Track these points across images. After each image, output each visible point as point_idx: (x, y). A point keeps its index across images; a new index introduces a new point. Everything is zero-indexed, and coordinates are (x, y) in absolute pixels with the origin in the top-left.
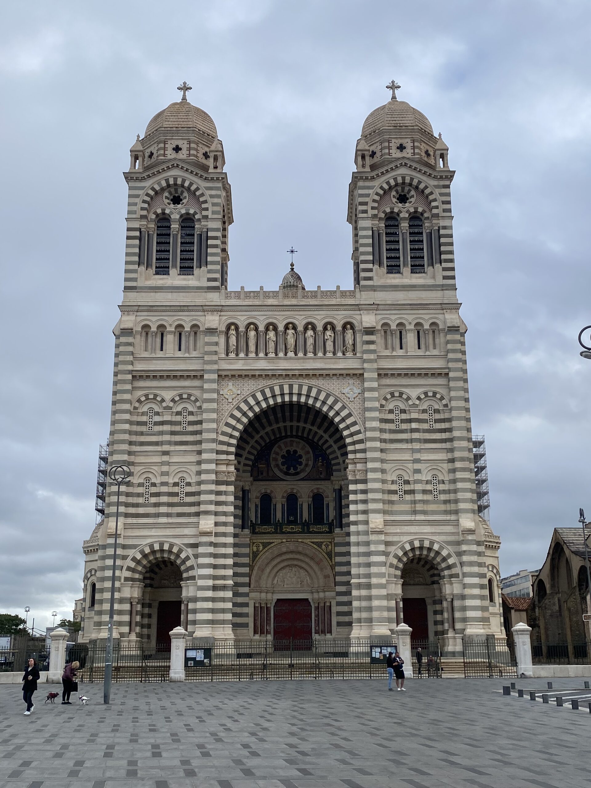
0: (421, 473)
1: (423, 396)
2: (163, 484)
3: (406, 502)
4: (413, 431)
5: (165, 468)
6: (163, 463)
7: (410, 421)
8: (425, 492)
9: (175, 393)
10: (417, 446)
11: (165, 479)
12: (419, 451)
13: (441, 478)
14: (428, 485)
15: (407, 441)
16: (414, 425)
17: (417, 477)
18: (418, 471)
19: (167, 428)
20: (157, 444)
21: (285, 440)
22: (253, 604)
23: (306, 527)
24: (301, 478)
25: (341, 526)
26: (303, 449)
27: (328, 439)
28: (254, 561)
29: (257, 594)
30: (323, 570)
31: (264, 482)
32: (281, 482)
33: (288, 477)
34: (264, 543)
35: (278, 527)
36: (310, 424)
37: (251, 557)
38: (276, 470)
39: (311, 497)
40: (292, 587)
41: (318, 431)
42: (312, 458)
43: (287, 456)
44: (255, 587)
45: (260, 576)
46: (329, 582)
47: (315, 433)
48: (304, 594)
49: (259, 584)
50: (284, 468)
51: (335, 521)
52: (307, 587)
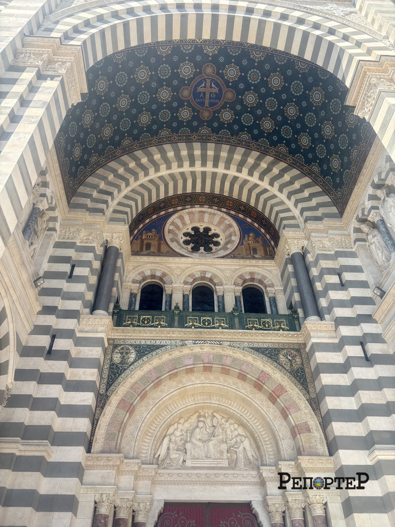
21: (190, 210)
22: (93, 504)
23: (237, 320)
24: (219, 256)
25: (320, 314)
26: (220, 223)
27: (269, 187)
28: (111, 385)
29: (109, 472)
30: (288, 413)
31: (152, 259)
32: (183, 259)
33: (196, 255)
34: (140, 347)
35: (177, 318)
36: (236, 167)
37: (105, 376)
38: (174, 245)
39: (240, 285)
40: (206, 465)
41: (249, 178)
42: (238, 233)
43: (193, 233)
44: (102, 452)
45: (123, 422)
46: (310, 444)
47: (243, 181)
48: (240, 487)
49: (117, 443)
50: (188, 248)
51: (300, 310)
52: (245, 466)
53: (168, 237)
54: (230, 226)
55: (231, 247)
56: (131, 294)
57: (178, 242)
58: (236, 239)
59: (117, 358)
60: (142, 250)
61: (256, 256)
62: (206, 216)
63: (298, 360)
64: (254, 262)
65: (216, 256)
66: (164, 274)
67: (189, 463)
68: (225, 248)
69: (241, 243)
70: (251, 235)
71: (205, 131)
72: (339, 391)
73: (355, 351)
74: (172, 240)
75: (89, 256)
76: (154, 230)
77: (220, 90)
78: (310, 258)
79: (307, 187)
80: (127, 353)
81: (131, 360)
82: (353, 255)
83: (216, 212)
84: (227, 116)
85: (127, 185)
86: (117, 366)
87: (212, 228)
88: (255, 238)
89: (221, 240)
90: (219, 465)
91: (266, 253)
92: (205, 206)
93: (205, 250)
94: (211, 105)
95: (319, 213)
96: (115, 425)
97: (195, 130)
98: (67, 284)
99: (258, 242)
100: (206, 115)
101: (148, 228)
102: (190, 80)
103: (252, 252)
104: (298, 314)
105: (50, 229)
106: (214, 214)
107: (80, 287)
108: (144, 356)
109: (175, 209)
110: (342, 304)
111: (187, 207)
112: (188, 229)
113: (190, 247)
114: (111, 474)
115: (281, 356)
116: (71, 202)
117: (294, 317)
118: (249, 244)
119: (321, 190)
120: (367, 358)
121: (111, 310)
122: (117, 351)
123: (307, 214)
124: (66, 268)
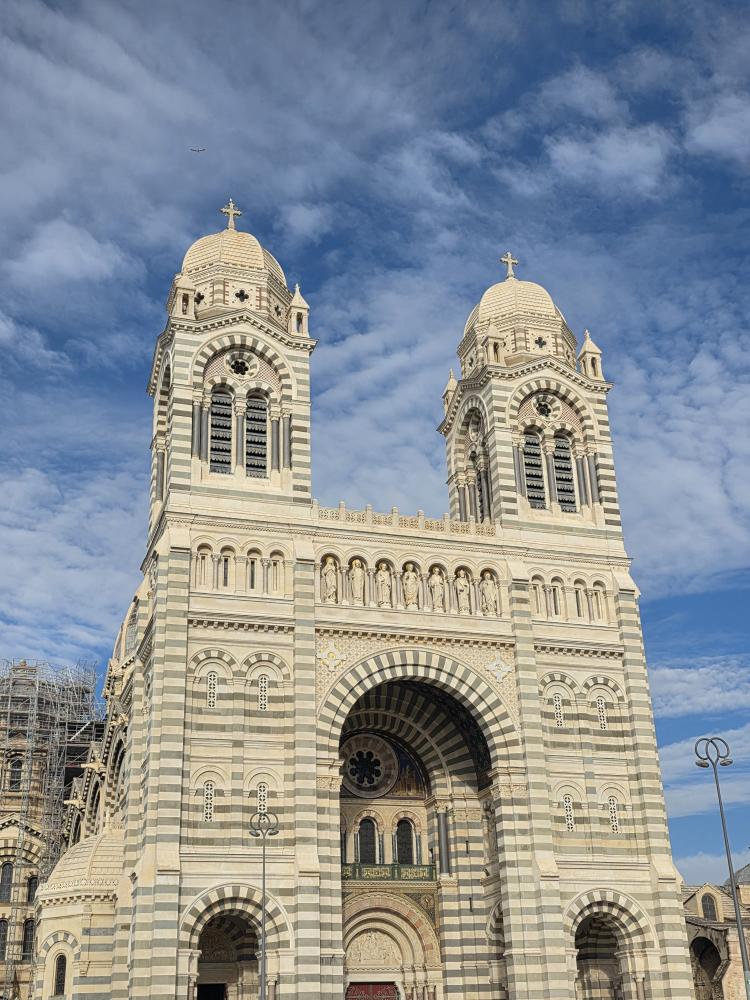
0: (595, 793)
1: (591, 683)
2: (236, 792)
3: (578, 835)
4: (581, 731)
5: (238, 768)
6: (235, 760)
7: (578, 717)
8: (602, 821)
9: (251, 651)
10: (589, 754)
11: (238, 785)
12: (590, 761)
13: (621, 801)
14: (606, 811)
15: (573, 746)
16: (583, 724)
17: (592, 798)
18: (591, 790)
19: (239, 704)
20: (223, 728)
21: (357, 736)
24: (381, 794)
25: (449, 871)
26: (382, 751)
27: (429, 739)
30: (422, 937)
32: (354, 800)
33: (363, 792)
35: (357, 870)
36: (404, 712)
39: (396, 824)
40: (372, 963)
41: (414, 725)
42: (397, 766)
43: (358, 760)
46: (431, 956)
47: (409, 727)
48: (389, 975)
51: (438, 862)
52: (394, 963)
54: (390, 756)
55: (391, 783)
58: (395, 773)
61: (410, 795)
62: (371, 742)
63: (432, 901)
64: (408, 802)
65: (378, 794)
67: (362, 962)
68: (386, 784)
69: (398, 779)
70: (407, 768)
78: (450, 821)
79: (459, 747)
83: (379, 738)
87: (375, 754)
88: (410, 773)
89: (382, 769)
90: (379, 962)
91: (417, 789)
92: (370, 732)
93: (368, 782)
99: (412, 776)
103: (407, 790)
104: (436, 867)
106: (378, 741)
111: (355, 733)
112: (354, 755)
115: (422, 899)
117: (432, 869)
118: (405, 778)
123: (454, 778)
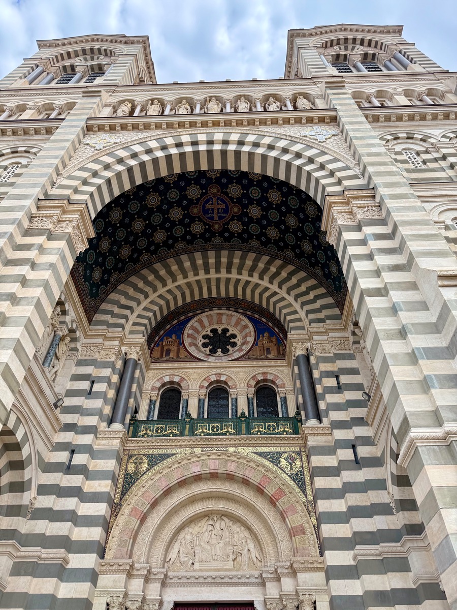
1: (452, 135)
7: (443, 158)
15: (448, 179)
21: (209, 313)
22: (105, 606)
23: (243, 425)
24: (234, 358)
25: (319, 417)
26: (237, 324)
27: (278, 290)
28: (124, 495)
29: (119, 577)
30: (285, 516)
31: (170, 365)
32: (200, 364)
33: (212, 359)
34: (152, 457)
35: (187, 426)
36: (247, 272)
37: (120, 485)
38: (192, 350)
39: (253, 386)
40: (213, 568)
41: (260, 282)
42: (253, 334)
43: (212, 335)
44: (115, 558)
45: (134, 529)
46: (304, 546)
47: (255, 285)
48: (243, 588)
49: (128, 549)
50: (206, 351)
51: (303, 413)
52: (248, 568)
53: (187, 341)
54: (246, 327)
55: (246, 348)
56: (151, 401)
57: (196, 345)
58: (251, 340)
59: (131, 468)
60: (162, 356)
61: (270, 356)
62: (224, 318)
63: (298, 463)
64: (266, 363)
65: (231, 359)
66: (182, 379)
67: (197, 566)
68: (240, 350)
69: (255, 344)
70: (266, 334)
71: (217, 240)
72: (330, 494)
73: (346, 454)
74: (190, 345)
75: (107, 372)
76: (174, 335)
77: (227, 206)
78: (313, 360)
79: (313, 290)
80: (140, 463)
81: (144, 469)
82: (351, 357)
83: (233, 313)
84: (236, 227)
85: (146, 296)
86: (131, 476)
87: (230, 329)
88: (269, 338)
89: (238, 340)
90: (225, 567)
91: (279, 353)
92: (222, 308)
93: (222, 352)
94: (220, 218)
95: (322, 315)
96: (126, 533)
97: (208, 240)
98: (86, 400)
99: (272, 342)
100: (217, 227)
101: (168, 334)
102: (198, 200)
103: (265, 352)
104: (301, 416)
105: (72, 350)
106: (232, 316)
107: (97, 403)
108: (156, 465)
109: (195, 313)
110: (337, 407)
111: (206, 310)
112: (207, 331)
113: (208, 350)
114: (122, 578)
115: (283, 460)
116: (93, 319)
117: (297, 420)
118: (263, 344)
119: (325, 291)
120: (357, 461)
121: (127, 421)
122: (131, 461)
123: (311, 316)
124: (85, 385)
